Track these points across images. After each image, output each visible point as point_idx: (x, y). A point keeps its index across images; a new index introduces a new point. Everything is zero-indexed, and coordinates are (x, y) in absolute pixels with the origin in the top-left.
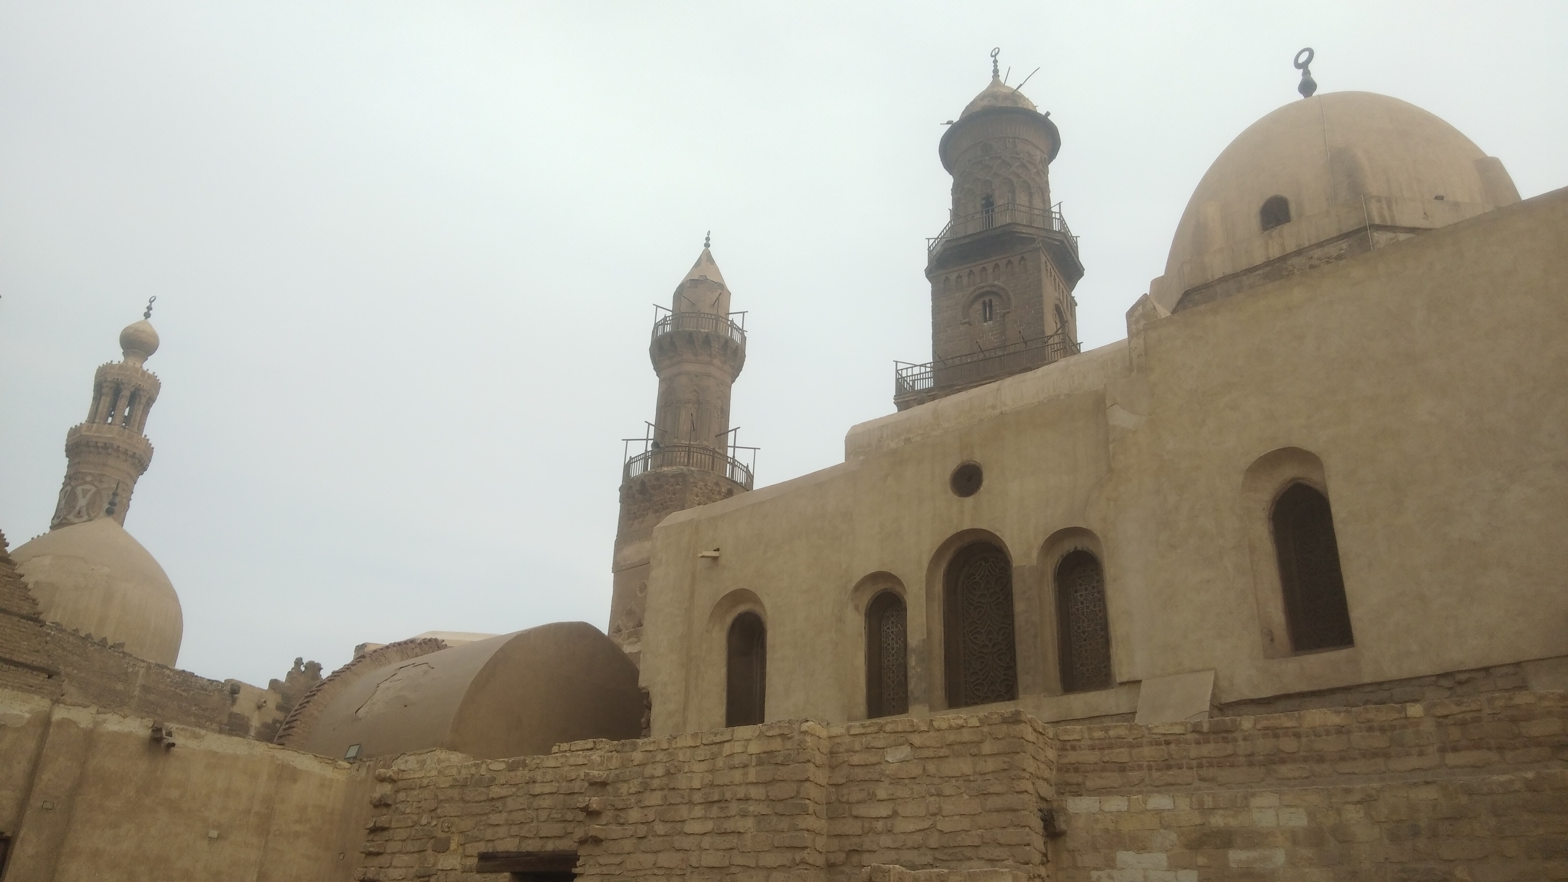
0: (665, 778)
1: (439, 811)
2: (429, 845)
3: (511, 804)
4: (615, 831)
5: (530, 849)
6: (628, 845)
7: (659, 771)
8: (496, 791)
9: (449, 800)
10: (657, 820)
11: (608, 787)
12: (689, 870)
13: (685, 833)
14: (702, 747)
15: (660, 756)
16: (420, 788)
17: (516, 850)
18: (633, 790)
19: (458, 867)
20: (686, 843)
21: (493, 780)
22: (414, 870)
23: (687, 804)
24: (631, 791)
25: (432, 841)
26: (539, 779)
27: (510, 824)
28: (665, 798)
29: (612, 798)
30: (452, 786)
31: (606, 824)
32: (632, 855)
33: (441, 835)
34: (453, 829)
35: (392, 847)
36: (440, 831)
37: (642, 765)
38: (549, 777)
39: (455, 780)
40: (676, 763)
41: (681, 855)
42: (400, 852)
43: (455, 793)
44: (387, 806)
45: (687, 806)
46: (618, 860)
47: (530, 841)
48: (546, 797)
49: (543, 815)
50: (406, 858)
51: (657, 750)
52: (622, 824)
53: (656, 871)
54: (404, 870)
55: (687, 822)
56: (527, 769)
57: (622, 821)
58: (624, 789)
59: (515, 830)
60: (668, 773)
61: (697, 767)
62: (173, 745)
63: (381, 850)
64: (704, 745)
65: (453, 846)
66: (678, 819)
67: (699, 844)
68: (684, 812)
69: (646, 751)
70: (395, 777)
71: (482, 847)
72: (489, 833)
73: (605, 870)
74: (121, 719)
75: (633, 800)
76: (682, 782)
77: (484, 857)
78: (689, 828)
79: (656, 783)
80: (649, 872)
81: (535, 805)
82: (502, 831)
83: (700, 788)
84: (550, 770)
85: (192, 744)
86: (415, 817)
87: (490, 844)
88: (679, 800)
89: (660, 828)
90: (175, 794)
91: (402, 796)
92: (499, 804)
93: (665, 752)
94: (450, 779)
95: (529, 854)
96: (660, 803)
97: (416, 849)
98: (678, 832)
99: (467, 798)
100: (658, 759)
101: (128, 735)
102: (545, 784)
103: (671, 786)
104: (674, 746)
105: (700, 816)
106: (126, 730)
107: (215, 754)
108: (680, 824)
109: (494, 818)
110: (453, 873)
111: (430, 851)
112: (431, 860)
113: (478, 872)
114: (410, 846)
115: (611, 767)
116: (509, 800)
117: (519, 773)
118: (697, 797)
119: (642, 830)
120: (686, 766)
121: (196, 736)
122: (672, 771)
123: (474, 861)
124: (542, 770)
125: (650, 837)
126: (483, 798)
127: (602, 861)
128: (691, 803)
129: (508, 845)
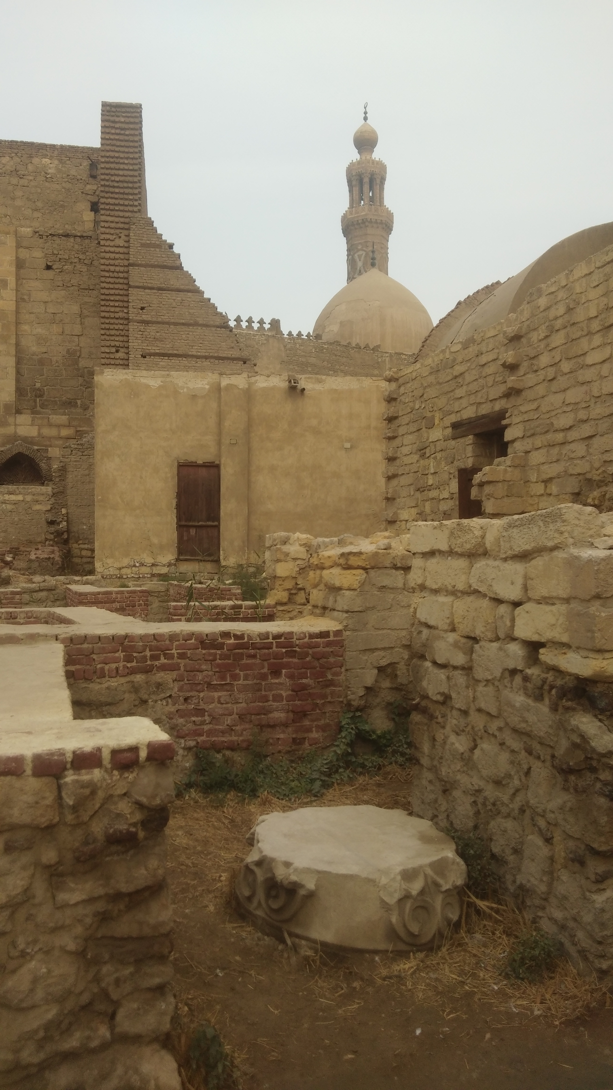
0: (566, 316)
1: (425, 395)
2: (423, 424)
3: (468, 378)
4: (531, 379)
5: (484, 412)
6: (541, 390)
7: (561, 310)
8: (458, 369)
9: (430, 386)
10: (563, 360)
11: (522, 340)
12: (593, 400)
13: (587, 365)
14: (596, 271)
15: (562, 295)
16: (412, 380)
17: (474, 416)
18: (542, 336)
19: (441, 438)
20: (588, 374)
21: (454, 360)
22: (415, 446)
23: (587, 335)
24: (540, 338)
25: (424, 421)
26: (484, 349)
27: (469, 394)
28: (567, 335)
29: (525, 349)
30: (431, 373)
31: (524, 375)
32: (545, 398)
33: (429, 415)
34: (435, 408)
35: (401, 431)
36: (428, 412)
37: (548, 308)
38: (491, 347)
39: (431, 367)
40: (574, 297)
41: (584, 388)
42: (407, 433)
43: (432, 379)
44: (395, 399)
45: (587, 338)
46: (534, 406)
47: (484, 406)
48: (490, 364)
49: (490, 380)
50: (410, 437)
51: (559, 289)
52: (536, 371)
53: (565, 409)
54: (410, 447)
55: (588, 353)
56: (476, 344)
57: (535, 368)
58: (534, 337)
59: (472, 399)
60: (570, 310)
61: (593, 294)
62: (304, 389)
63: (395, 434)
64: (599, 268)
65: (437, 422)
66: (580, 353)
67: (600, 373)
68: (584, 344)
69: (550, 294)
70: (396, 376)
71: (454, 418)
72: (456, 406)
73: (526, 417)
74: (266, 378)
75: (542, 345)
76: (580, 315)
77: (455, 426)
78: (589, 360)
79: (559, 323)
80: (560, 411)
81: (484, 374)
82: (464, 402)
83: (596, 315)
84: (491, 340)
85: (318, 387)
86: (411, 404)
87: (459, 415)
88: (579, 334)
89: (566, 366)
90: (314, 422)
91: (402, 390)
92: (460, 380)
93: (564, 290)
94: (429, 367)
95: (483, 416)
96: (564, 341)
97: (415, 430)
98: (581, 366)
99: (441, 381)
100: (559, 298)
101: (273, 388)
102: (489, 353)
103: (572, 322)
104: (571, 280)
105: (599, 344)
106: (272, 385)
107: (336, 390)
108: (582, 358)
109: (460, 392)
110: (438, 443)
111: (424, 429)
112: (425, 435)
113: (454, 439)
114: (413, 428)
115: (524, 320)
116: (467, 375)
117: (470, 349)
118: (595, 326)
119: (551, 373)
120: (583, 297)
121: (320, 381)
122: (571, 306)
123: (449, 431)
124: (486, 341)
125: (559, 378)
126: (449, 378)
127: (523, 409)
128: (590, 333)
129: (469, 413)
